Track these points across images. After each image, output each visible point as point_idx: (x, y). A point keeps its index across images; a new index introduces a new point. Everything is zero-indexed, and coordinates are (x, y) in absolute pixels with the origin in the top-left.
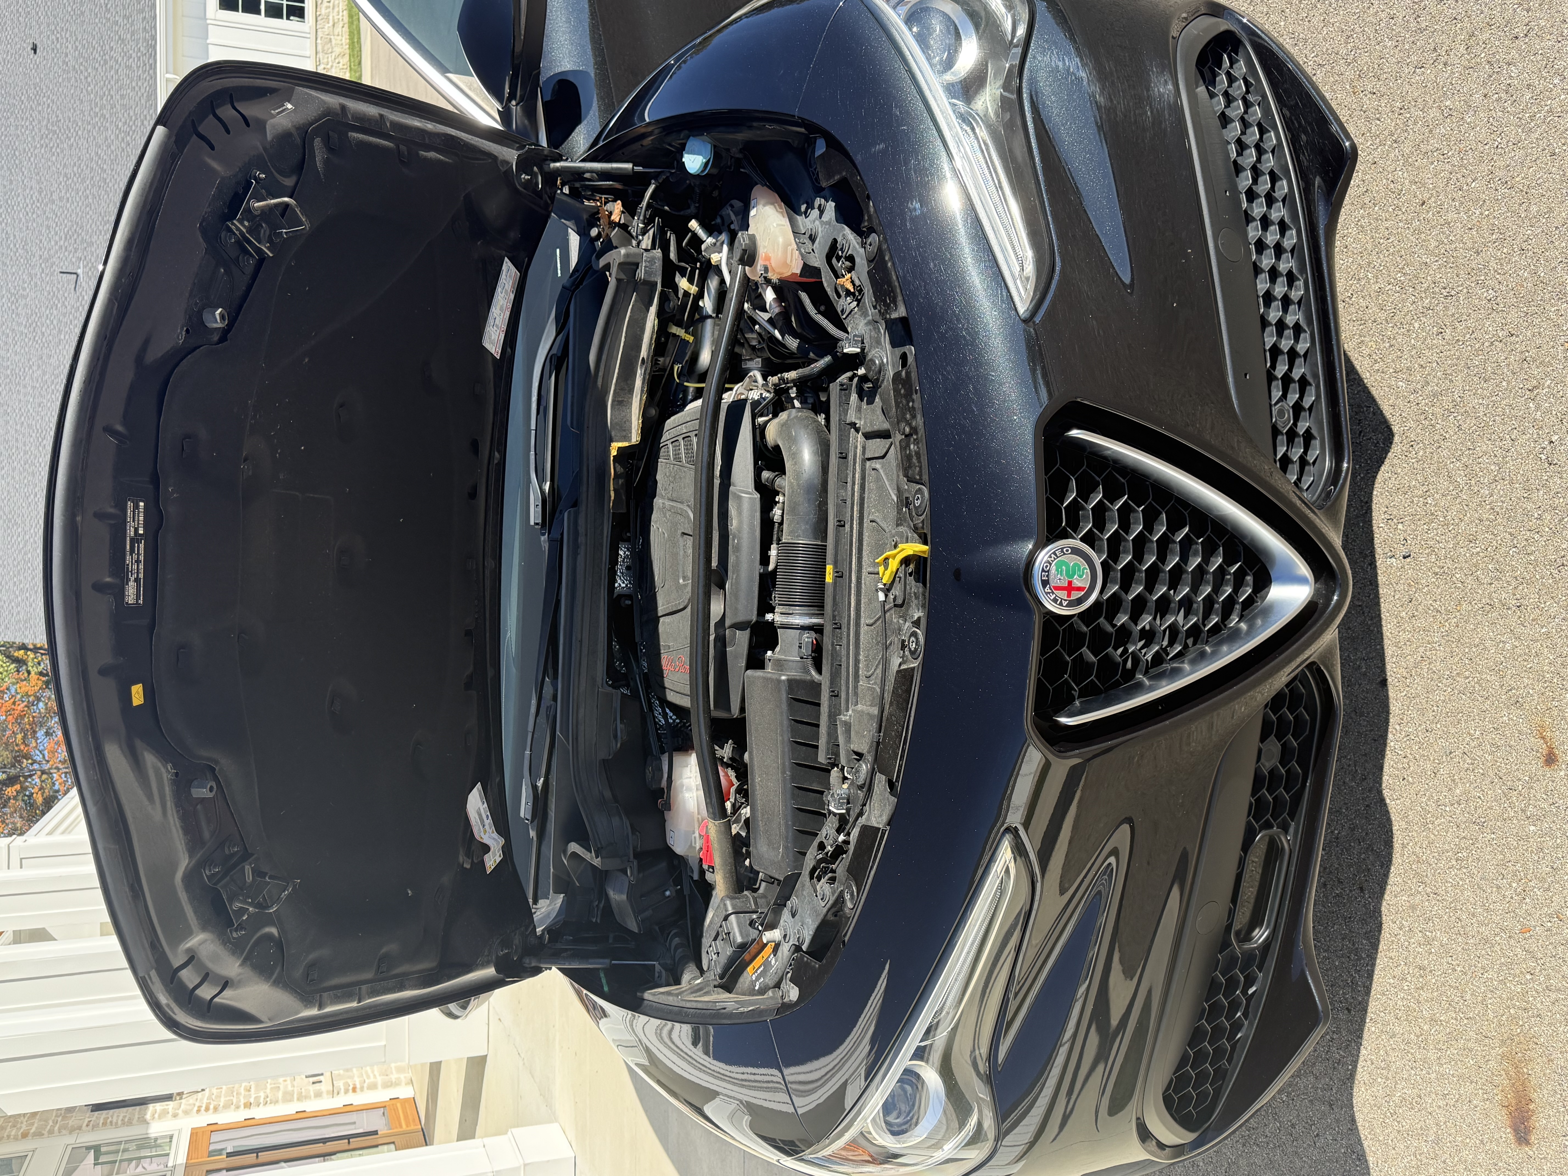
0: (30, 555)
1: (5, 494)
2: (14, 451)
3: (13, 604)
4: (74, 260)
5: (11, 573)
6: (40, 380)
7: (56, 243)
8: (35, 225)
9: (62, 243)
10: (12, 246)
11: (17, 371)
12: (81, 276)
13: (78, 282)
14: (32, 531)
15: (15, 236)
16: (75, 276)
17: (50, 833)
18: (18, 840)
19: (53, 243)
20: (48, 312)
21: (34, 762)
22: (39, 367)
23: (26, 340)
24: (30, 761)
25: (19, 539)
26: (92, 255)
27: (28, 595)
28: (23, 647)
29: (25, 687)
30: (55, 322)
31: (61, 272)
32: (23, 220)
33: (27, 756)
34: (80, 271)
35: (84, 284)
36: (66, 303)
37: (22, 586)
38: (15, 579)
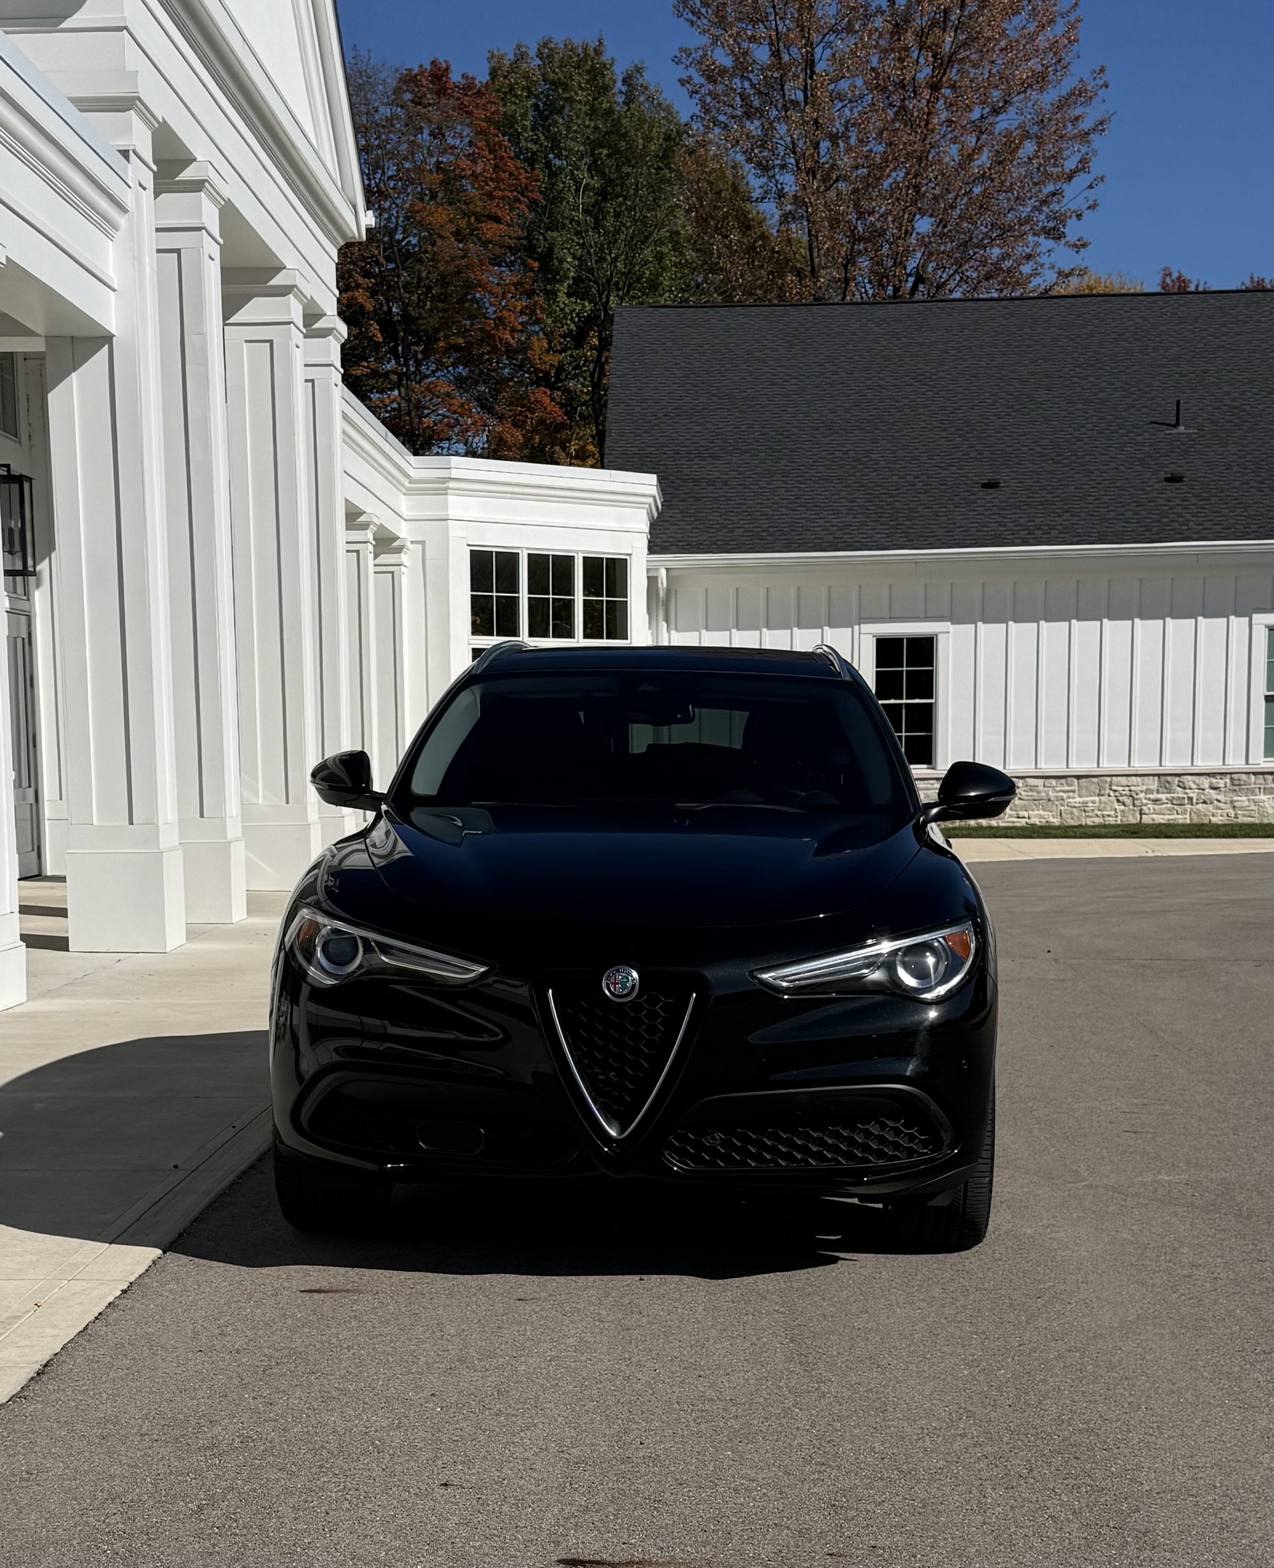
0: (743, 366)
1: (837, 330)
2: (904, 340)
3: (669, 344)
4: (1200, 420)
5: (716, 341)
6: (1013, 375)
7: (1227, 394)
8: (1256, 362)
9: (1227, 402)
10: (1224, 329)
11: (1027, 343)
12: (1175, 431)
13: (1164, 427)
14: (780, 369)
15: (1240, 333)
16: (1174, 422)
17: (345, 417)
18: (336, 376)
19: (1227, 389)
20: (1118, 384)
21: (418, 364)
22: (1033, 374)
23: (1076, 355)
24: (420, 356)
25: (767, 351)
26: (1206, 446)
27: (683, 365)
28: (605, 344)
29: (539, 343)
30: (1102, 395)
31: (1178, 402)
32: (1265, 346)
33: (427, 353)
34: (1182, 429)
35: (1161, 435)
36: (1132, 411)
37: (696, 356)
38: (706, 347)
